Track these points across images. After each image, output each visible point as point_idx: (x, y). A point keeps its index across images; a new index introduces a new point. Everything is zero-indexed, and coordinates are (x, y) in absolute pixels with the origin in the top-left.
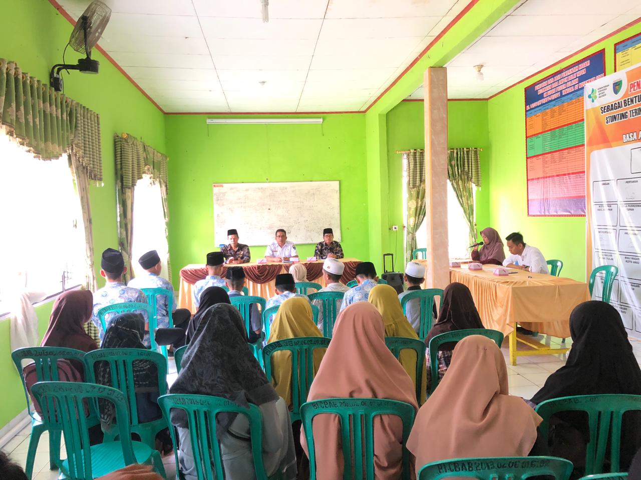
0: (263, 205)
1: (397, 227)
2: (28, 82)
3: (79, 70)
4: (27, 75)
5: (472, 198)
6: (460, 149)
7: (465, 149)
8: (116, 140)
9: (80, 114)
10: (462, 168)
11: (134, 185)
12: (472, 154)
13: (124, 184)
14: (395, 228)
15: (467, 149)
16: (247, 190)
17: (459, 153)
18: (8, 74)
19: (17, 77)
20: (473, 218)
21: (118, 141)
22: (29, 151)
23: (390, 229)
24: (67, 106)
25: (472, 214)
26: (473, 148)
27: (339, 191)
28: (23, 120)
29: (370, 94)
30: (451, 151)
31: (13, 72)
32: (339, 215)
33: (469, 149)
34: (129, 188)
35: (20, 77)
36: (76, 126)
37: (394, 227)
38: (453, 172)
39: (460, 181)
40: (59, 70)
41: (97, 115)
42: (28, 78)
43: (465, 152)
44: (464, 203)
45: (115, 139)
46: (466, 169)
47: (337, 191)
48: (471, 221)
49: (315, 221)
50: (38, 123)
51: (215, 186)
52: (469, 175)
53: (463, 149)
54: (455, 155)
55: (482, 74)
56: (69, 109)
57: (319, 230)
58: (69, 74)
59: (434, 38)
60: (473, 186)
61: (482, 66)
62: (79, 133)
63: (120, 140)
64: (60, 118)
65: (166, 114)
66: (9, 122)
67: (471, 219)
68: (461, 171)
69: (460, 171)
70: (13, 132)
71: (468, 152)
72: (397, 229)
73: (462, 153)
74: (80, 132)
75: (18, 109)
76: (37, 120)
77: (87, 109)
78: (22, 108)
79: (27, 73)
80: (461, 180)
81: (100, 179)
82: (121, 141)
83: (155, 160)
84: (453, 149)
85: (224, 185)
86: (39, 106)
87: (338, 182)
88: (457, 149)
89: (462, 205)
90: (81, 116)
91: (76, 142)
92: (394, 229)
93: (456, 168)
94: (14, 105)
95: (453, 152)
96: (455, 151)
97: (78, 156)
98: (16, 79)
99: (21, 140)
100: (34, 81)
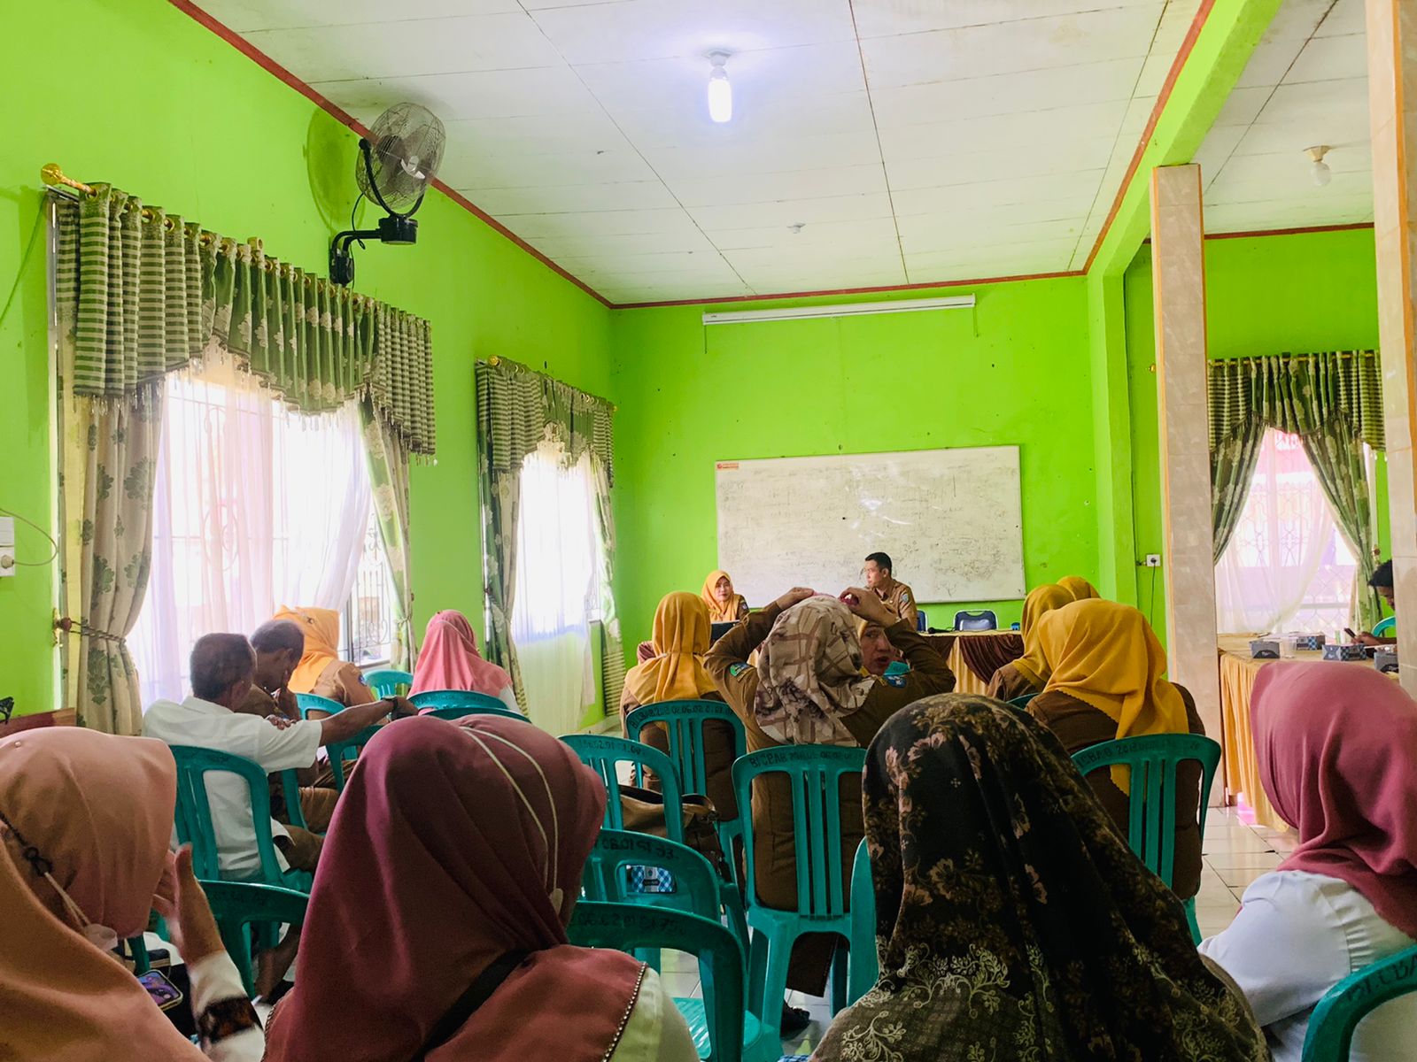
0: (830, 509)
1: (1157, 557)
2: (278, 273)
3: (380, 240)
4: (275, 261)
5: (1365, 480)
6: (1325, 355)
7: (1339, 355)
8: (479, 371)
9: (385, 324)
10: (1332, 404)
11: (516, 465)
12: (1358, 369)
13: (494, 463)
14: (1154, 561)
15: (1344, 353)
16: (793, 474)
17: (1322, 365)
18: (239, 263)
19: (256, 266)
20: (1368, 534)
21: (482, 374)
22: (278, 398)
23: (1138, 564)
24: (356, 311)
25: (1367, 522)
26: (1361, 352)
27: (1018, 472)
28: (265, 344)
29: (1071, 230)
30: (1300, 362)
31: (247, 261)
32: (1018, 532)
33: (1350, 353)
34: (504, 471)
35: (262, 266)
36: (376, 349)
37: (1149, 558)
38: (1306, 414)
39: (1329, 440)
40: (347, 242)
41: (425, 322)
42: (278, 266)
43: (1339, 362)
44: (1342, 493)
45: (476, 370)
46: (1343, 406)
47: (1013, 471)
48: (1364, 542)
49: (957, 547)
50: (295, 347)
51: (719, 467)
52: (1352, 422)
53: (1334, 354)
54: (1311, 371)
55: (1326, 167)
56: (360, 317)
57: (966, 569)
58: (364, 248)
59: (1154, 101)
60: (1366, 447)
61: (1325, 149)
62: (381, 361)
63: (486, 370)
64: (341, 335)
65: (613, 306)
66: (241, 347)
67: (1363, 535)
68: (1329, 413)
69: (1325, 410)
70: (247, 364)
71: (1347, 363)
72: (1158, 564)
73: (1330, 365)
74: (384, 359)
75: (256, 324)
76: (294, 341)
77: (402, 312)
78: (264, 322)
79: (276, 258)
80: (1333, 434)
81: (431, 452)
82: (488, 373)
83: (575, 413)
84: (1306, 355)
85: (741, 464)
86: (297, 316)
87: (1017, 448)
88: (1316, 355)
89: (1335, 500)
90: (386, 327)
91: (376, 378)
92: (1150, 564)
93: (1315, 403)
94: (249, 317)
95: (1308, 362)
96: (1311, 361)
97: (380, 406)
98: (255, 269)
99: (262, 379)
100: (288, 270)
